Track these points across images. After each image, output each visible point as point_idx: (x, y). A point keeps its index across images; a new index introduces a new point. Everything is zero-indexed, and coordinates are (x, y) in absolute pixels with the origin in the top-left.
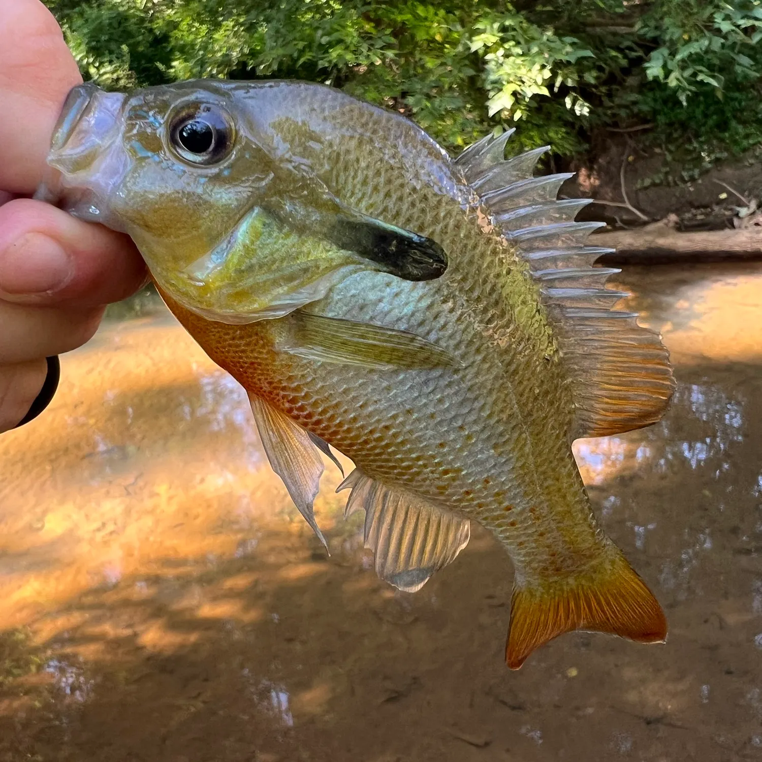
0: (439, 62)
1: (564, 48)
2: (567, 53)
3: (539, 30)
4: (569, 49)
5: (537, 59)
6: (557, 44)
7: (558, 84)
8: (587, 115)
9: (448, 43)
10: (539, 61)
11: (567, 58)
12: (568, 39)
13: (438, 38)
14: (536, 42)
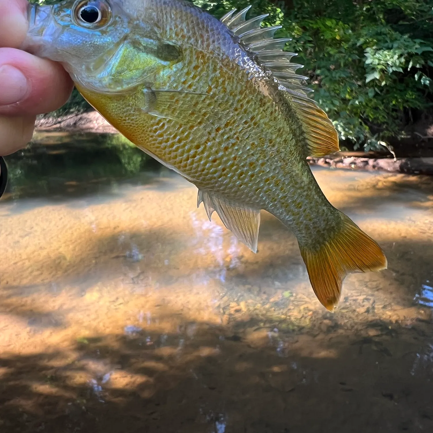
0: (337, 51)
1: (414, 46)
2: (416, 48)
3: (400, 35)
4: (417, 46)
5: (397, 51)
6: (411, 43)
7: (410, 66)
8: (428, 85)
9: (343, 41)
10: (398, 52)
11: (416, 51)
12: (418, 41)
13: (338, 38)
14: (398, 42)
